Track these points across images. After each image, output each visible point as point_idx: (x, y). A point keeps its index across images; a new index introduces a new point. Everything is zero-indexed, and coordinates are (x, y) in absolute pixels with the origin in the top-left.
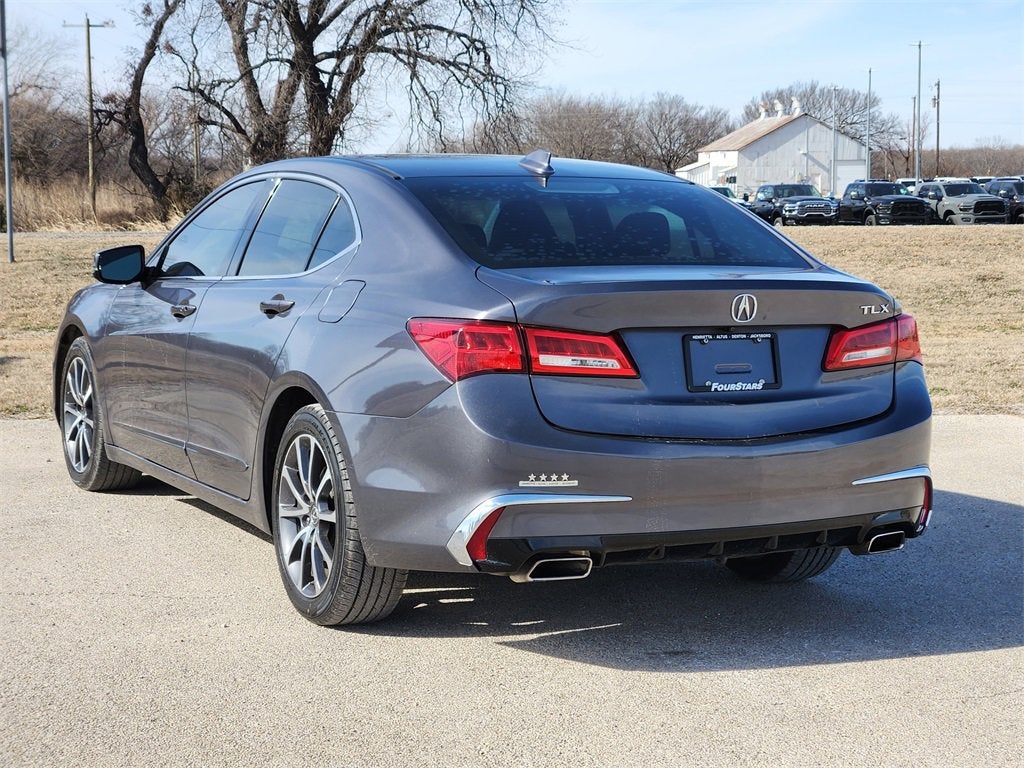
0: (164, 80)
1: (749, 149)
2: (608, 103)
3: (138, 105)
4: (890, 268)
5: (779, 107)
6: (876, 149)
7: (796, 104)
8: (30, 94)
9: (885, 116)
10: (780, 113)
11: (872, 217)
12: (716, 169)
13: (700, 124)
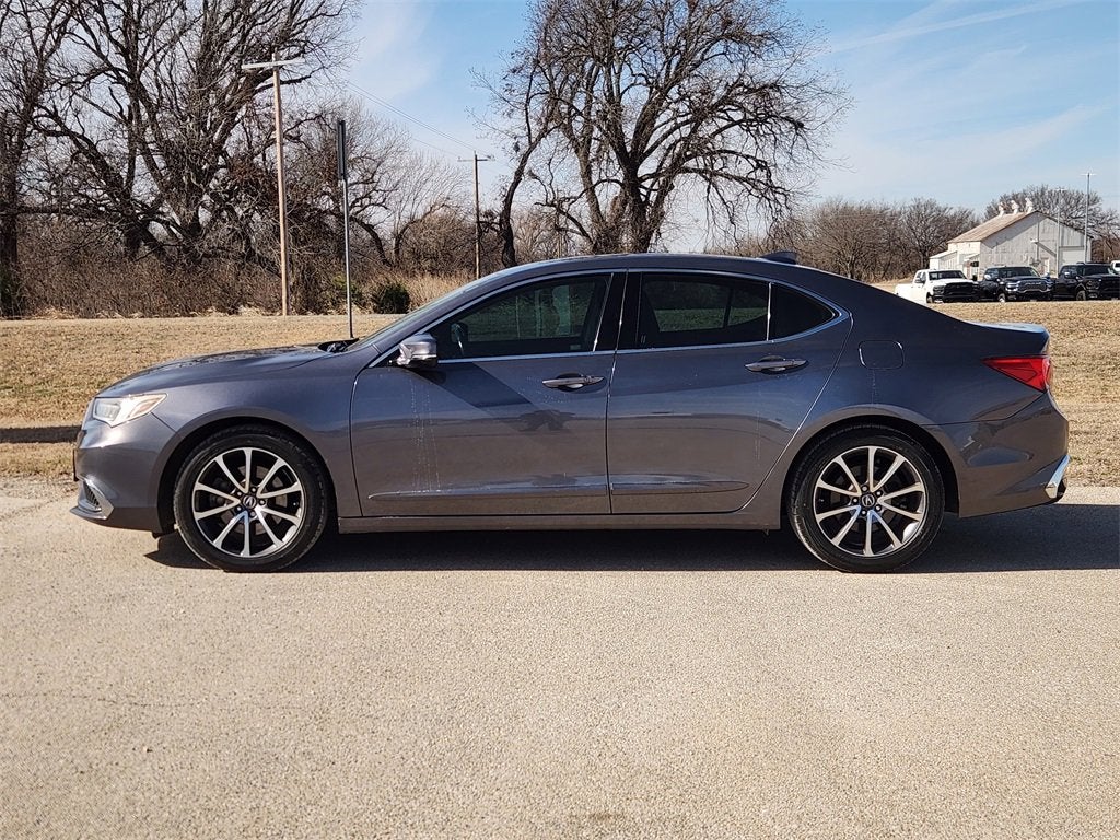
0: (527, 199)
1: (990, 240)
2: (876, 205)
3: (508, 218)
4: (1071, 338)
5: (1015, 206)
6: (1096, 237)
7: (1029, 203)
8: (440, 212)
9: (1105, 211)
10: (1016, 211)
11: (1083, 292)
12: (964, 255)
13: (949, 221)
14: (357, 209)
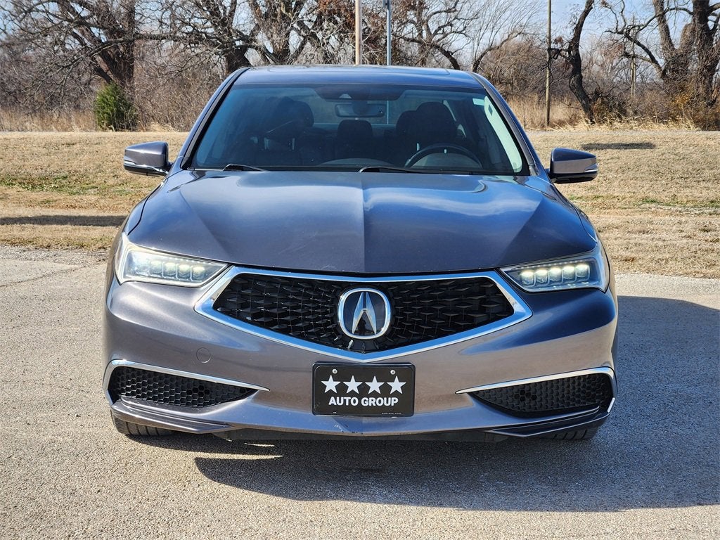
3: (577, 45)
14: (438, 37)
